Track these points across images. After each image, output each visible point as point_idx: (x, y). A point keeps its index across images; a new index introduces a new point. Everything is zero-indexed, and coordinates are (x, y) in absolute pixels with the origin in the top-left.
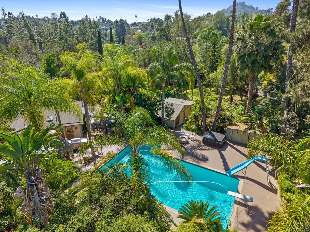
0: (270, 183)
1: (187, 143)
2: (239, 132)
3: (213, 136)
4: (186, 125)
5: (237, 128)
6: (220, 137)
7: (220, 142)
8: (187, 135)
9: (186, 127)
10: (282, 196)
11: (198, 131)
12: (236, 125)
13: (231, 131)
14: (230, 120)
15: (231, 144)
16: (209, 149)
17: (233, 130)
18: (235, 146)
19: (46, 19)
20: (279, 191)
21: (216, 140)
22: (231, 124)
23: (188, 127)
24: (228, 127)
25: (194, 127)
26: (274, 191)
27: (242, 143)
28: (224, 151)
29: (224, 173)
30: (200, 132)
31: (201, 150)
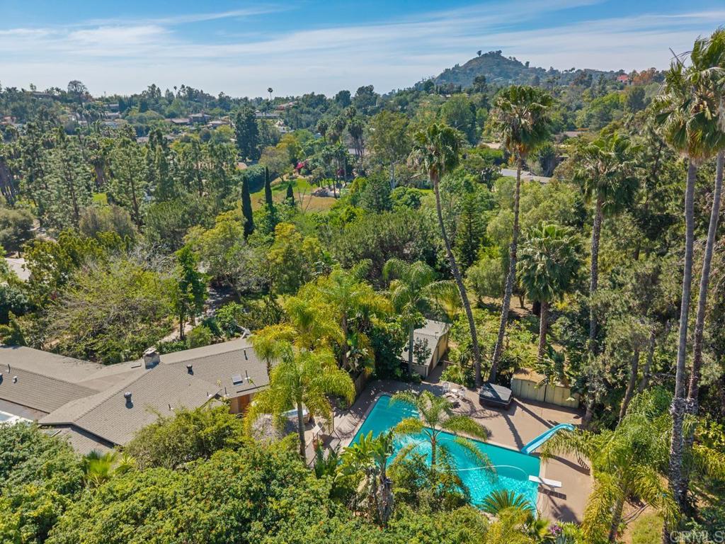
0: (580, 460)
1: (456, 405)
2: (531, 384)
3: (493, 391)
4: (448, 372)
5: (527, 377)
6: (504, 393)
7: (505, 402)
8: (454, 391)
9: (448, 376)
10: (595, 477)
11: (469, 384)
12: (526, 372)
13: (520, 382)
14: (515, 365)
15: (520, 403)
16: (491, 416)
17: (522, 380)
18: (526, 406)
19: (56, 94)
20: (592, 471)
21: (498, 398)
22: (517, 371)
23: (452, 377)
24: (515, 376)
25: (461, 375)
26: (585, 471)
27: (536, 400)
28: (513, 415)
29: (517, 450)
30: (472, 385)
31: (479, 418)
